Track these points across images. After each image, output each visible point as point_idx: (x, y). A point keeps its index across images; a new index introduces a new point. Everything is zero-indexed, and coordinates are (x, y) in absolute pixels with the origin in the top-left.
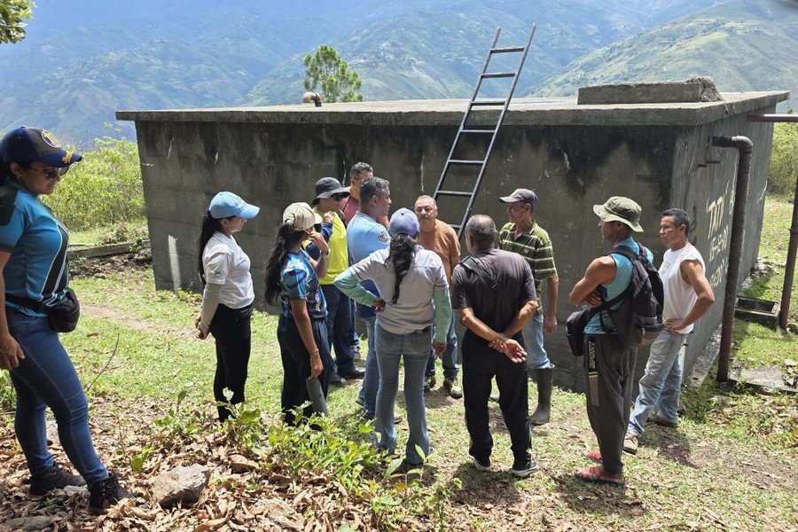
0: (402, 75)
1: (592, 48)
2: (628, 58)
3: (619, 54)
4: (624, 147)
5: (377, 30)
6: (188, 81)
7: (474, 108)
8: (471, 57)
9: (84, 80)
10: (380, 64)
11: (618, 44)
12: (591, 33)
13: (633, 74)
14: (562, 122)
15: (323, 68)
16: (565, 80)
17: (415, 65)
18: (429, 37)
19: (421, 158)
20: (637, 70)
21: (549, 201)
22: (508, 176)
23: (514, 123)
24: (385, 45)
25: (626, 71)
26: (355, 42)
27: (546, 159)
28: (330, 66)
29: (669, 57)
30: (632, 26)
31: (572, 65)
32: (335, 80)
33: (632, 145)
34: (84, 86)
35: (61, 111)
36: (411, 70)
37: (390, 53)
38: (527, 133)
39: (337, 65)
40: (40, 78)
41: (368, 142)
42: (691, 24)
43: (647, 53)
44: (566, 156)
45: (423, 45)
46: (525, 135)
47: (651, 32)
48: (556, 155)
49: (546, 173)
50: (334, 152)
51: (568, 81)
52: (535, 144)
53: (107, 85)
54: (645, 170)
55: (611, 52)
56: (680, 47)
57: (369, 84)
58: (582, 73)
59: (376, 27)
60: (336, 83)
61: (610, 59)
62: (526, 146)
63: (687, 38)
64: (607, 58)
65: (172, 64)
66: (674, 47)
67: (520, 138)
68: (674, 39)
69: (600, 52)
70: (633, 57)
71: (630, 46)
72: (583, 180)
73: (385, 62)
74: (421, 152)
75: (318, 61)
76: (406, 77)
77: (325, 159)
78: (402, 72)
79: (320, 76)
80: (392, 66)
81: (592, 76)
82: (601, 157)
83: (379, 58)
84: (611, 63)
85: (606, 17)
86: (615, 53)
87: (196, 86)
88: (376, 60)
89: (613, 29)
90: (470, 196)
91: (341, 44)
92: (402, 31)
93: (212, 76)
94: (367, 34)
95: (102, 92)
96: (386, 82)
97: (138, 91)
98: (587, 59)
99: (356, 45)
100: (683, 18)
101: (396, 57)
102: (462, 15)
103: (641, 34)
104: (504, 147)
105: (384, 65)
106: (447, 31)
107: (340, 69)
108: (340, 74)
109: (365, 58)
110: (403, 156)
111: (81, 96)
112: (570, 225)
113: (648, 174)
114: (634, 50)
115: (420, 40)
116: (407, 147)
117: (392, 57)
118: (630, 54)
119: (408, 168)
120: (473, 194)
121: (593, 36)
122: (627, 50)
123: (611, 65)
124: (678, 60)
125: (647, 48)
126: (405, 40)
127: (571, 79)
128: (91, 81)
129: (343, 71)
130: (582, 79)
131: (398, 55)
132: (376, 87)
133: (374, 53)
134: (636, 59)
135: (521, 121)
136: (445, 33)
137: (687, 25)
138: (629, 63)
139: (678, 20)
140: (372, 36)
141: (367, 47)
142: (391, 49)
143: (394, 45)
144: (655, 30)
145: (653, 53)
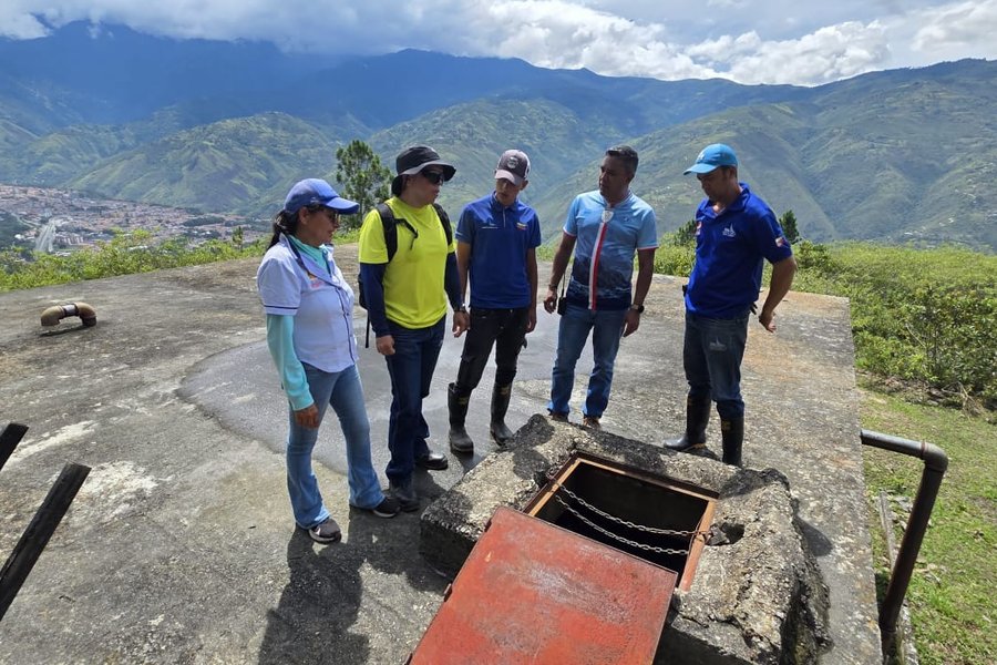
0: (474, 151)
1: (629, 137)
2: (657, 148)
3: (651, 144)
5: (455, 112)
6: (294, 148)
8: (531, 139)
9: (205, 142)
10: (455, 141)
11: (651, 136)
12: (629, 126)
13: (660, 161)
17: (485, 143)
18: (497, 121)
20: (665, 158)
24: (460, 126)
25: (655, 158)
26: (436, 122)
28: (363, 161)
29: (690, 149)
30: (662, 122)
32: (363, 176)
34: (203, 148)
35: (184, 168)
36: (482, 147)
37: (464, 132)
39: (369, 159)
40: (166, 139)
42: (708, 124)
43: (673, 144)
45: (492, 127)
47: (677, 128)
53: (224, 148)
59: (453, 110)
65: (280, 132)
66: (694, 141)
70: (661, 147)
71: (659, 138)
73: (460, 139)
75: (350, 154)
79: (353, 169)
85: (641, 114)
87: (301, 152)
89: (647, 123)
92: (475, 115)
93: (314, 145)
94: (446, 116)
95: (219, 153)
97: (251, 154)
99: (436, 124)
100: (702, 118)
102: (525, 104)
103: (669, 129)
107: (372, 163)
108: (371, 170)
111: (201, 156)
114: (663, 142)
115: (489, 123)
117: (465, 136)
118: (659, 144)
121: (631, 128)
122: (657, 141)
125: (674, 141)
126: (478, 122)
128: (210, 144)
129: (375, 167)
131: (471, 135)
133: (451, 132)
134: (664, 149)
136: (511, 118)
137: (705, 125)
138: (659, 151)
139: (699, 119)
140: (449, 117)
141: (446, 127)
142: (466, 129)
143: (468, 126)
144: (680, 126)
145: (676, 145)
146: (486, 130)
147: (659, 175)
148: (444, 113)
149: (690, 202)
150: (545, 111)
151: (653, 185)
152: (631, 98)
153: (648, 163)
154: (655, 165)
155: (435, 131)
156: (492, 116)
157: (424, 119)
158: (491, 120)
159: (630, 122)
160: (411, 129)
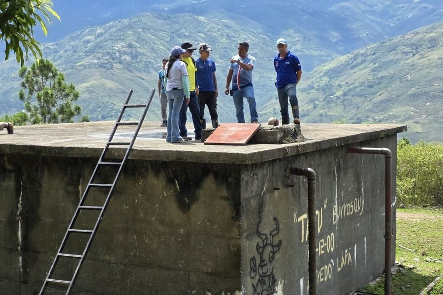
0: (140, 77)
1: (335, 55)
2: (372, 66)
3: (363, 62)
4: (211, 176)
5: (113, 30)
7: (110, 146)
10: (114, 65)
11: (362, 52)
12: (334, 40)
13: (377, 81)
14: (170, 158)
15: (40, 79)
16: (309, 86)
17: (153, 67)
18: (168, 40)
19: (79, 180)
20: (382, 78)
21: (167, 213)
22: (140, 195)
23: (140, 158)
24: (119, 46)
25: (371, 78)
26: (88, 42)
27: (164, 183)
28: (47, 78)
29: (413, 65)
30: (374, 34)
31: (316, 71)
32: (50, 92)
33: (216, 175)
36: (149, 72)
37: (125, 53)
38: (151, 165)
39: (54, 76)
41: (40, 168)
42: (432, 35)
43: (391, 61)
44: (177, 182)
45: (161, 47)
46: (150, 166)
47: (394, 41)
48: (170, 181)
49: (165, 193)
50: (13, 175)
51: (312, 88)
52: (157, 173)
54: (225, 193)
55: (355, 60)
56: (423, 56)
57: (103, 85)
58: (326, 79)
59: (111, 27)
60: (52, 95)
61: (354, 67)
62: (151, 175)
63: (429, 48)
64: (351, 66)
66: (417, 56)
67: (147, 169)
68: (416, 48)
69: (343, 58)
70: (377, 65)
71: (374, 54)
72: (188, 199)
73: (121, 63)
74: (79, 176)
75: (34, 73)
76: (143, 79)
77: (6, 179)
78: (139, 74)
79: (36, 87)
80: (128, 67)
81: (337, 83)
82: (198, 184)
83: (113, 59)
84: (356, 70)
85: (348, 25)
86: (359, 60)
88: (111, 60)
89: (356, 36)
90: (101, 209)
91: (72, 43)
92: (139, 32)
94: (101, 35)
96: (122, 84)
98: (330, 65)
99: (89, 45)
100: (425, 28)
101: (132, 58)
102: (202, 18)
103: (384, 43)
104: (137, 174)
105: (119, 66)
106: (187, 34)
107: (56, 80)
108: (56, 86)
109: (99, 59)
110: (66, 178)
112: (182, 231)
113: (227, 195)
114: (378, 58)
115: (158, 42)
116: (69, 172)
117: (128, 58)
118: (374, 61)
119: (71, 189)
120: (103, 208)
121: (336, 43)
122: (370, 58)
123: (356, 72)
124: (422, 69)
125: (392, 56)
126: (140, 40)
127: (315, 86)
129: (60, 83)
130: (326, 85)
131: (134, 56)
132: (111, 89)
133: (108, 53)
134: (380, 67)
135: (144, 157)
136: (185, 36)
137: (429, 36)
138: (374, 70)
139: (419, 30)
140: (106, 36)
141: (100, 47)
142: (128, 50)
143: (130, 46)
144: (398, 39)
145: (397, 62)
146: (153, 50)
147: (378, 98)
148: (99, 31)
149: (420, 130)
150: (227, 27)
151: (370, 111)
152: (333, 8)
153: (362, 84)
154: (371, 87)
155: (88, 53)
156: (161, 33)
157: (72, 39)
158: (159, 39)
159: (335, 36)
160: (56, 51)
